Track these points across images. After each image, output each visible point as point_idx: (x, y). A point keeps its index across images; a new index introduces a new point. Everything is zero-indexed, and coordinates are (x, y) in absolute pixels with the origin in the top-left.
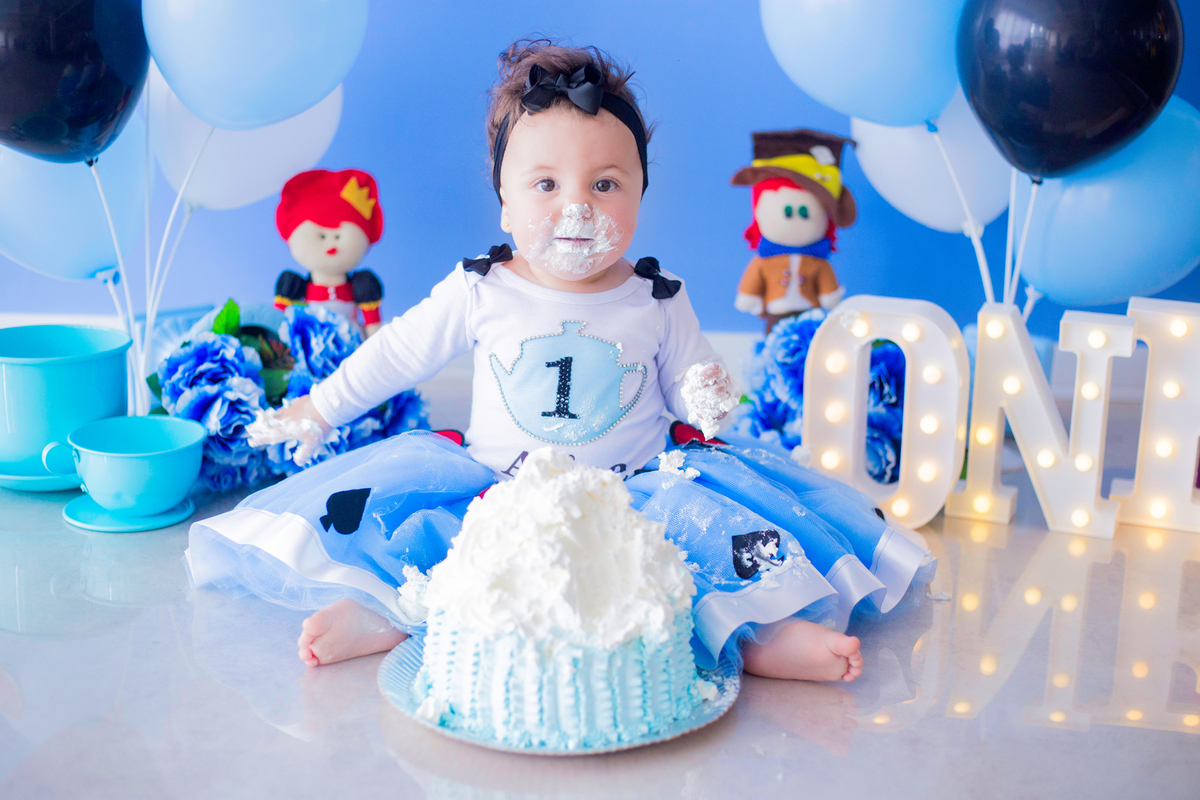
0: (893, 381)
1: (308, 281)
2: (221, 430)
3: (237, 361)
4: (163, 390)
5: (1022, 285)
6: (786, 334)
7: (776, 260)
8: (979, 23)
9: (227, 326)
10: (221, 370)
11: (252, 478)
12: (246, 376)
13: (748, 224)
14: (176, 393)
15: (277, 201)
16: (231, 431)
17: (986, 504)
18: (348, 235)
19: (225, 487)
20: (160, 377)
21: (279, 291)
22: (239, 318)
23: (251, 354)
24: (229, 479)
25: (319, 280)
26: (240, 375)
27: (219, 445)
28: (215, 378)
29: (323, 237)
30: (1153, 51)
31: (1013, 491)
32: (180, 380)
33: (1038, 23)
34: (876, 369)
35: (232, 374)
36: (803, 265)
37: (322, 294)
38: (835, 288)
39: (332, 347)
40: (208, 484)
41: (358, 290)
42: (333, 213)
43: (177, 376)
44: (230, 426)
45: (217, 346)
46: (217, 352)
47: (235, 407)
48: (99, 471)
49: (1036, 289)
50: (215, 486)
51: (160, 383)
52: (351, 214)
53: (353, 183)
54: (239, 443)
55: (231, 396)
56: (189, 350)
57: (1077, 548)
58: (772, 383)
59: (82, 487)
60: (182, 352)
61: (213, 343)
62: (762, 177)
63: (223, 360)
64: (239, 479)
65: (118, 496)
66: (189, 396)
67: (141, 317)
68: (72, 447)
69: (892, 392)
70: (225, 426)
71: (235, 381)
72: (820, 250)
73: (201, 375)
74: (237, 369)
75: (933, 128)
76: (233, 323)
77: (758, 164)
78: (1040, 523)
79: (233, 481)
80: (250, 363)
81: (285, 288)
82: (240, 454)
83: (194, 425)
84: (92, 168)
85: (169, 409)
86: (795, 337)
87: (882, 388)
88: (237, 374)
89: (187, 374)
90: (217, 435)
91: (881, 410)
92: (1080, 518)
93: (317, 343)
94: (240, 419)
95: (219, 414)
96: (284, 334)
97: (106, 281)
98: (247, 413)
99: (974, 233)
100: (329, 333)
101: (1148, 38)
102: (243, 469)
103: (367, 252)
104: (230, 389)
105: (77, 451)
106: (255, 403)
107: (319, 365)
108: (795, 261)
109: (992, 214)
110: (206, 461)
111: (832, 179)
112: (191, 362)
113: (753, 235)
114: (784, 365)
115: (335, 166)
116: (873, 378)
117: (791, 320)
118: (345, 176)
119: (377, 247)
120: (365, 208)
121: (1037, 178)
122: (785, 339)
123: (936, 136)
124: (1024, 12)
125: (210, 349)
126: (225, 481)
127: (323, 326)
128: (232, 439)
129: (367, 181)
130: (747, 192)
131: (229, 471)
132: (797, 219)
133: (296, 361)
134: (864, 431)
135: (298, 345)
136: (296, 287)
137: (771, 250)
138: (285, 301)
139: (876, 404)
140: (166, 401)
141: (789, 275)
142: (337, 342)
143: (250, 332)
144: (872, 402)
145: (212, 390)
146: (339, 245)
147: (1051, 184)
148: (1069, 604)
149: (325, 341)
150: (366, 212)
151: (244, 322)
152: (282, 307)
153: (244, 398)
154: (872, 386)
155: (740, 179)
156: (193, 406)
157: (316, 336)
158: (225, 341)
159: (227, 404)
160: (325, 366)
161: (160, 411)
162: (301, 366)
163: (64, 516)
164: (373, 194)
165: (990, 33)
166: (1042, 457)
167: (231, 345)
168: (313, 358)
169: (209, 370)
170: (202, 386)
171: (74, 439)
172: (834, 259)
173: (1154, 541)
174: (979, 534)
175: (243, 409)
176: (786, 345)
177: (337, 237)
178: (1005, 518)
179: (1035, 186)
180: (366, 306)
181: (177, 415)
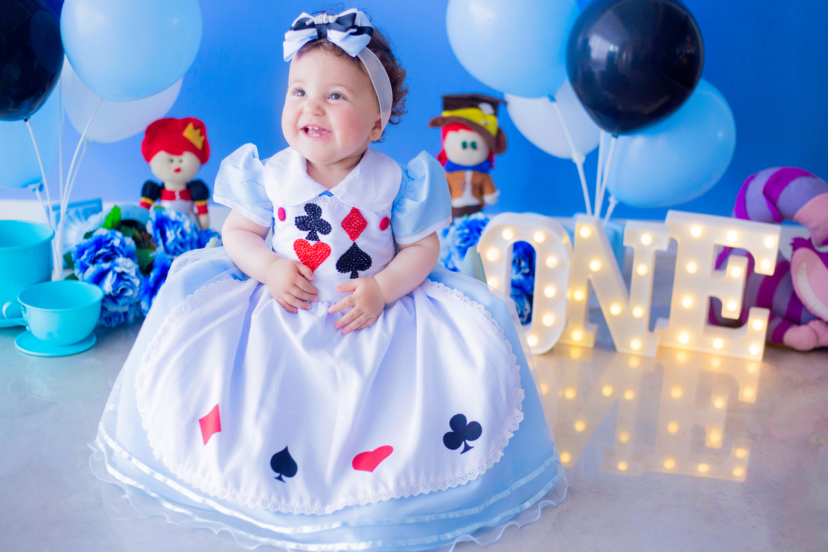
0: (527, 259)
1: (163, 186)
2: (113, 292)
3: (121, 248)
4: (75, 265)
5: (607, 195)
6: (461, 228)
7: (457, 174)
8: (580, 40)
9: (113, 221)
10: (111, 253)
11: (131, 318)
12: (127, 257)
13: (440, 151)
14: (84, 268)
15: (143, 137)
16: (118, 292)
17: (580, 336)
18: (188, 160)
19: (113, 324)
20: (73, 256)
21: (144, 193)
22: (120, 215)
23: (129, 241)
24: (117, 319)
25: (169, 187)
26: (124, 256)
27: (110, 300)
28: (107, 258)
29: (172, 161)
30: (685, 61)
31: (595, 327)
32: (86, 260)
33: (615, 44)
34: (517, 252)
35: (119, 257)
36: (474, 177)
37: (171, 196)
38: (493, 191)
39: (180, 236)
40: (103, 322)
41: (194, 192)
42: (178, 146)
43: (84, 257)
44: (117, 289)
45: (109, 237)
46: (109, 241)
47: (121, 276)
48: (38, 319)
49: (616, 199)
50: (108, 323)
51: (73, 260)
52: (190, 147)
53: (190, 127)
54: (123, 299)
55: (118, 270)
56: (91, 240)
57: (634, 363)
58: (453, 258)
59: (27, 328)
60: (86, 241)
61: (106, 236)
62: (448, 123)
63: (113, 247)
64: (123, 319)
65: (50, 334)
66: (92, 270)
67: (56, 208)
68: (20, 304)
69: (527, 265)
70: (115, 289)
71: (120, 260)
72: (483, 168)
73: (99, 256)
74: (121, 252)
75: (552, 99)
76: (117, 219)
77: (446, 114)
78: (611, 348)
79: (119, 320)
80: (129, 246)
81: (148, 192)
82: (124, 305)
83: (95, 288)
84: (27, 123)
85: (80, 276)
86: (467, 231)
87: (520, 263)
88: (121, 256)
89: (90, 256)
90: (110, 294)
91: (518, 277)
92: (636, 345)
93: (171, 234)
94: (124, 284)
95: (111, 281)
96: (150, 228)
97: (34, 190)
98: (128, 280)
99: (579, 160)
100: (178, 228)
101: (681, 53)
102: (125, 314)
103: (200, 169)
104: (117, 265)
105: (24, 306)
106: (133, 274)
107: (172, 248)
108: (469, 175)
109: (590, 148)
110: (103, 309)
111: (491, 123)
112: (93, 248)
113: (442, 158)
114: (459, 248)
115: (180, 116)
116: (515, 257)
117: (465, 218)
118: (186, 122)
119: (206, 166)
120: (198, 142)
121: (615, 134)
122: (460, 232)
123: (554, 104)
124: (607, 37)
125: (104, 240)
126: (114, 320)
127: (174, 223)
128: (119, 296)
129: (199, 126)
130: (439, 131)
131: (116, 314)
132: (469, 150)
133: (158, 246)
134: (510, 290)
135: (159, 235)
136: (154, 191)
137: (452, 168)
138: (148, 201)
139: (517, 273)
140: (77, 271)
141: (464, 183)
142: (183, 233)
143: (127, 225)
144: (514, 271)
145: (106, 266)
146: (182, 166)
147: (623, 139)
148: (629, 395)
149: (175, 233)
150: (199, 145)
151: (124, 217)
152: (148, 206)
153: (126, 271)
154: (514, 262)
155: (435, 123)
156: (94, 276)
157: (169, 230)
158: (113, 234)
159: (116, 275)
160: (176, 248)
161: (73, 277)
162: (161, 249)
163: (16, 346)
164: (203, 133)
165: (586, 49)
166: (614, 310)
167: (118, 237)
168: (168, 243)
169: (104, 253)
170: (100, 264)
171: (21, 299)
172: (493, 173)
173: (681, 358)
174: (575, 354)
175: (126, 277)
176: (461, 235)
177: (181, 161)
178: (591, 345)
179: (613, 140)
180: (199, 203)
181: (84, 280)
